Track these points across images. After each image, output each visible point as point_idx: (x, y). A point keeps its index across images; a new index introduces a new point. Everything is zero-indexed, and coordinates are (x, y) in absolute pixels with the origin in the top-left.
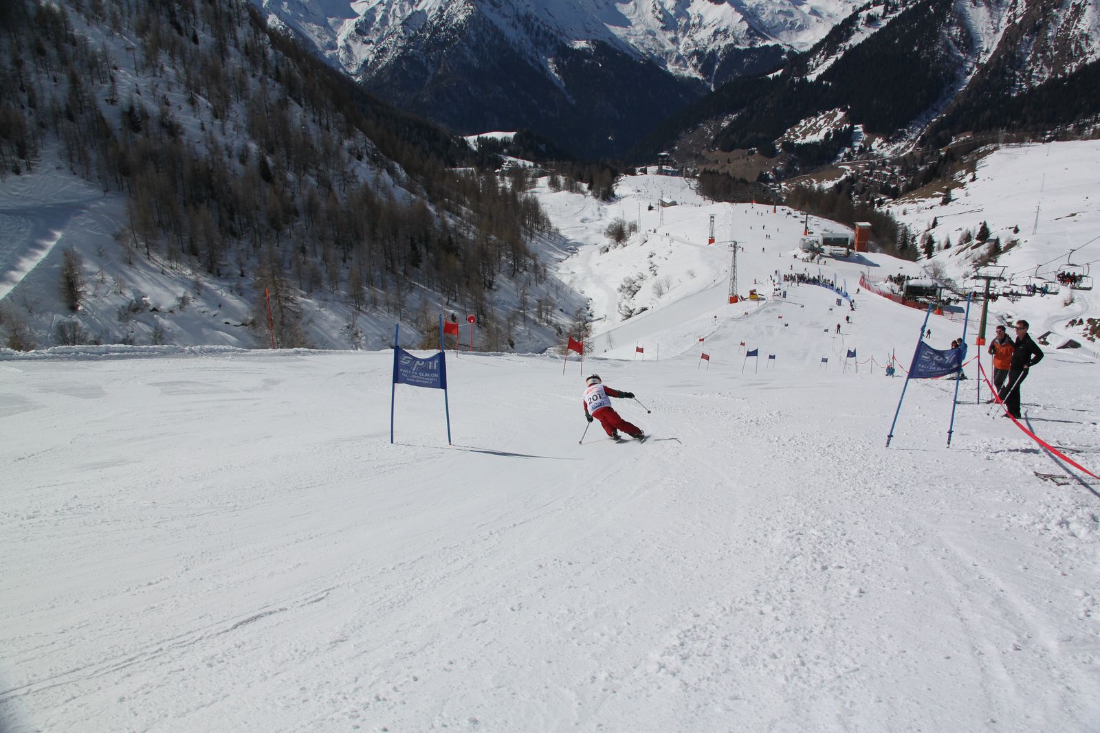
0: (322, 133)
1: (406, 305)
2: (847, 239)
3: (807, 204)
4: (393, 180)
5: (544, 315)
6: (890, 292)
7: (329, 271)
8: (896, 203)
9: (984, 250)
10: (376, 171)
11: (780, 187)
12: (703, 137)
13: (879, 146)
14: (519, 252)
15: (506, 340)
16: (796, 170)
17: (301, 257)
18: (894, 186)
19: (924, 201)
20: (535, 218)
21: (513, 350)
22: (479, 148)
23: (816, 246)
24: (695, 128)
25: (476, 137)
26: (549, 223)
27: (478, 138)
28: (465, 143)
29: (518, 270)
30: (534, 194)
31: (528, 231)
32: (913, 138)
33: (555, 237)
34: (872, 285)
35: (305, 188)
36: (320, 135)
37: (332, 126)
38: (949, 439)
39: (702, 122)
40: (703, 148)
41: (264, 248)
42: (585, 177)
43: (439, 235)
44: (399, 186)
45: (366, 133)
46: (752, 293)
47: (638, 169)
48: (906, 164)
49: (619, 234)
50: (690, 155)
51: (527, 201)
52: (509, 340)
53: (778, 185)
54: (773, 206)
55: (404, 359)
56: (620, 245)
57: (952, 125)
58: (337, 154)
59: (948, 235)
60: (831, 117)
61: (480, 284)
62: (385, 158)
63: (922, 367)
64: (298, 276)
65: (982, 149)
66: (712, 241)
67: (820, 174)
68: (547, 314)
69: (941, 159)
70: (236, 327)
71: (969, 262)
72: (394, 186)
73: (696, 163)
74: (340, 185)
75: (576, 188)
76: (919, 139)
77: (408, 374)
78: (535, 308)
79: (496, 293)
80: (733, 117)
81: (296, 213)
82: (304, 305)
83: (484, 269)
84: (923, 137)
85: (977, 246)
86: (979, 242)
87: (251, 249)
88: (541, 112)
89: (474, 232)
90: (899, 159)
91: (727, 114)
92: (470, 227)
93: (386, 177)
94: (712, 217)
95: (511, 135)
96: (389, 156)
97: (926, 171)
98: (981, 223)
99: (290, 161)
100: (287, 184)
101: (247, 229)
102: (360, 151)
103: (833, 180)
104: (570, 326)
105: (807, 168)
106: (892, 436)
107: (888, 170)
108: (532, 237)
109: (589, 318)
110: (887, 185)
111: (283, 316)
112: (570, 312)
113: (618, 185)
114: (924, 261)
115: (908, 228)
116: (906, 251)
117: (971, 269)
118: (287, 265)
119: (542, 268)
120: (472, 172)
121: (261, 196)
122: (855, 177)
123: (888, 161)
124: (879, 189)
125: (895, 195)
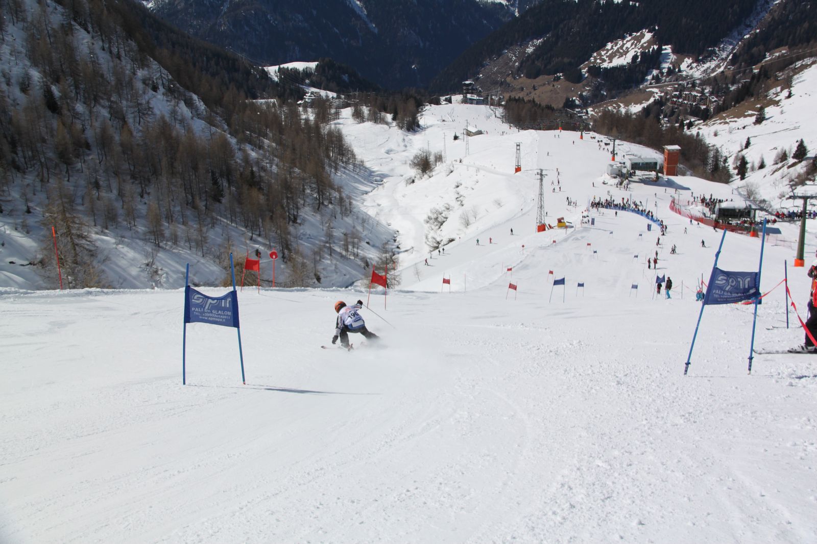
0: (113, 61)
1: (208, 241)
2: (656, 164)
3: (615, 129)
4: (191, 112)
5: (350, 247)
6: (701, 215)
7: (125, 207)
8: (706, 125)
9: (801, 168)
10: (173, 103)
11: (587, 113)
12: (507, 64)
13: (688, 67)
14: (323, 185)
15: (312, 275)
16: (603, 94)
17: (94, 192)
18: (705, 107)
19: (736, 121)
20: (340, 150)
21: (319, 284)
22: (280, 79)
23: (624, 171)
24: (500, 54)
25: (276, 68)
26: (353, 155)
27: (279, 68)
28: (265, 75)
29: (323, 203)
30: (337, 126)
31: (332, 164)
32: (724, 56)
33: (360, 169)
34: (683, 209)
35: (96, 120)
36: (111, 64)
37: (123, 53)
38: (750, 366)
39: (507, 49)
40: (508, 75)
41: (53, 183)
42: (389, 108)
43: (241, 169)
44: (198, 118)
45: (160, 63)
46: (560, 221)
47: (443, 98)
48: (717, 84)
49: (424, 165)
50: (495, 83)
51: (330, 133)
52: (315, 275)
53: (585, 111)
54: (580, 133)
55: (196, 297)
56: (426, 176)
57: (766, 41)
58: (130, 84)
59: (762, 155)
60: (638, 39)
61: (284, 219)
62: (182, 89)
63: (716, 292)
64: (92, 212)
65: (799, 64)
66: (518, 169)
67: (627, 97)
68: (354, 247)
69: (754, 77)
70: (22, 267)
71: (786, 181)
72: (192, 118)
73: (502, 91)
74: (135, 117)
75: (380, 118)
76: (730, 57)
77: (200, 313)
78: (342, 241)
79: (302, 227)
80: (538, 42)
81: (88, 146)
82: (99, 242)
83: (288, 203)
84: (735, 56)
85: (794, 165)
86: (795, 160)
87: (38, 185)
88: (343, 40)
89: (277, 165)
90: (709, 79)
91: (532, 39)
92: (273, 160)
93: (183, 109)
94: (517, 145)
95: (313, 65)
96: (188, 88)
97: (738, 90)
98: (797, 141)
99: (78, 91)
100: (76, 115)
101: (32, 163)
102: (155, 81)
103: (641, 103)
104: (377, 259)
105: (614, 92)
106: (690, 363)
107: (698, 91)
108: (336, 169)
109: (397, 250)
110: (697, 107)
111: (76, 255)
112: (377, 245)
113: (422, 115)
114: (737, 182)
115: (719, 149)
116: (719, 174)
117: (787, 190)
118: (79, 201)
119: (347, 201)
120: (274, 103)
121: (47, 128)
122: (664, 100)
123: (698, 82)
124: (689, 110)
125: (705, 116)
